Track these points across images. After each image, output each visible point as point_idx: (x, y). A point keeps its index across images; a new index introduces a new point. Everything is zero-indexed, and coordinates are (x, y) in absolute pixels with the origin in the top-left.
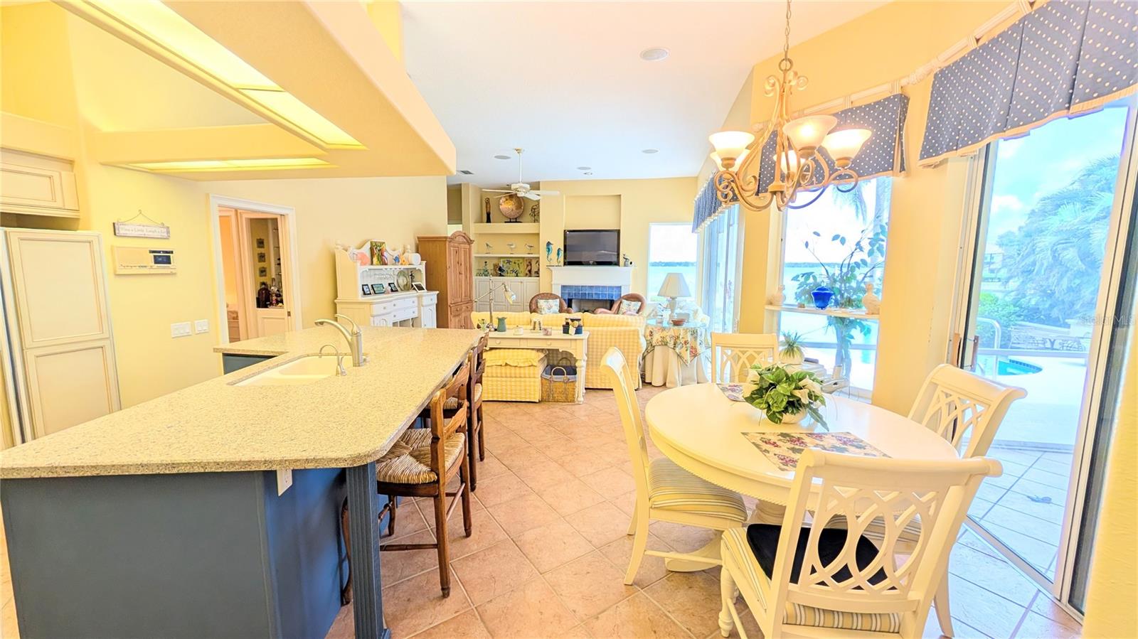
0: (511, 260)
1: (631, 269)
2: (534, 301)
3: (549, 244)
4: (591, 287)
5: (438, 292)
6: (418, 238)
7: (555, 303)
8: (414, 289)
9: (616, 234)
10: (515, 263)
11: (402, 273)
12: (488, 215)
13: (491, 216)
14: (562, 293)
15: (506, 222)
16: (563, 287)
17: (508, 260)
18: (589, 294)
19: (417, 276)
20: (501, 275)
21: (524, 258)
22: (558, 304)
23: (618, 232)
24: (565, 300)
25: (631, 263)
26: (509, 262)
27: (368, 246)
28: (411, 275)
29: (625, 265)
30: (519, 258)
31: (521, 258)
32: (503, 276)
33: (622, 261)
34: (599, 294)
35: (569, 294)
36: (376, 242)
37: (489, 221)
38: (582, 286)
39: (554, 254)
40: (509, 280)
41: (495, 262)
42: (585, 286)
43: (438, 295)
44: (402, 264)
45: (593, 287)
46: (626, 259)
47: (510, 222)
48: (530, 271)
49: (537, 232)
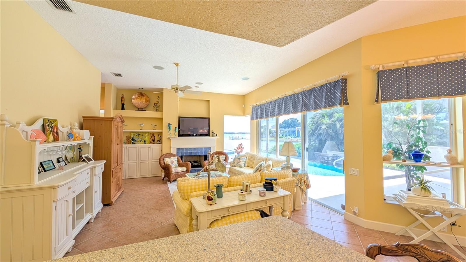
0: (140, 133)
1: (215, 138)
2: (162, 159)
3: (169, 124)
4: (194, 148)
5: (105, 161)
6: (83, 117)
7: (175, 159)
8: (84, 160)
9: (208, 120)
10: (142, 135)
11: (71, 148)
12: (123, 105)
13: (125, 106)
14: (177, 153)
15: (135, 110)
16: (178, 149)
17: (138, 134)
18: (193, 152)
19: (84, 150)
20: (133, 143)
21: (149, 132)
22: (177, 159)
23: (209, 119)
24: (179, 156)
25: (216, 135)
26: (138, 135)
27: (40, 123)
28: (80, 148)
29: (213, 136)
30: (146, 132)
31: (147, 132)
32: (135, 144)
33: (211, 134)
34: (199, 152)
35: (181, 153)
36: (49, 120)
37: (123, 108)
38: (189, 148)
39: (172, 131)
40: (139, 146)
41: (128, 135)
42: (191, 148)
43: (105, 164)
44: (74, 140)
45: (195, 148)
46: (213, 133)
47: (139, 110)
48: (154, 140)
49: (161, 117)
